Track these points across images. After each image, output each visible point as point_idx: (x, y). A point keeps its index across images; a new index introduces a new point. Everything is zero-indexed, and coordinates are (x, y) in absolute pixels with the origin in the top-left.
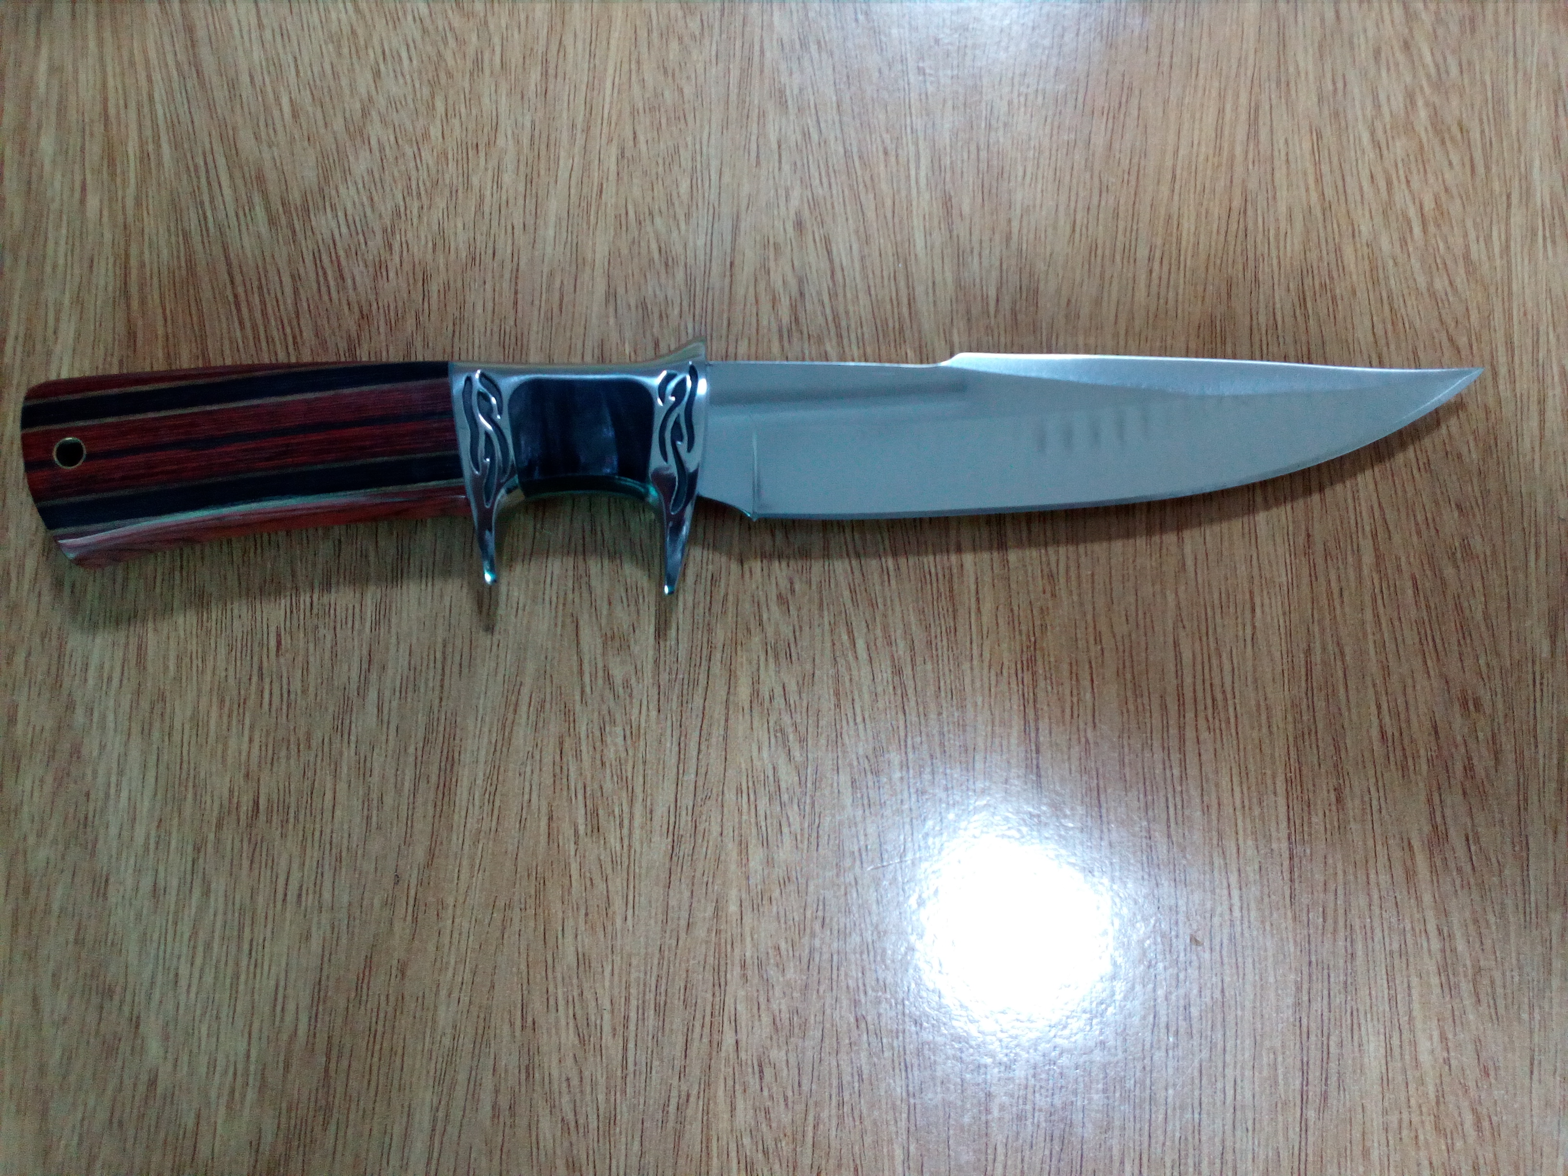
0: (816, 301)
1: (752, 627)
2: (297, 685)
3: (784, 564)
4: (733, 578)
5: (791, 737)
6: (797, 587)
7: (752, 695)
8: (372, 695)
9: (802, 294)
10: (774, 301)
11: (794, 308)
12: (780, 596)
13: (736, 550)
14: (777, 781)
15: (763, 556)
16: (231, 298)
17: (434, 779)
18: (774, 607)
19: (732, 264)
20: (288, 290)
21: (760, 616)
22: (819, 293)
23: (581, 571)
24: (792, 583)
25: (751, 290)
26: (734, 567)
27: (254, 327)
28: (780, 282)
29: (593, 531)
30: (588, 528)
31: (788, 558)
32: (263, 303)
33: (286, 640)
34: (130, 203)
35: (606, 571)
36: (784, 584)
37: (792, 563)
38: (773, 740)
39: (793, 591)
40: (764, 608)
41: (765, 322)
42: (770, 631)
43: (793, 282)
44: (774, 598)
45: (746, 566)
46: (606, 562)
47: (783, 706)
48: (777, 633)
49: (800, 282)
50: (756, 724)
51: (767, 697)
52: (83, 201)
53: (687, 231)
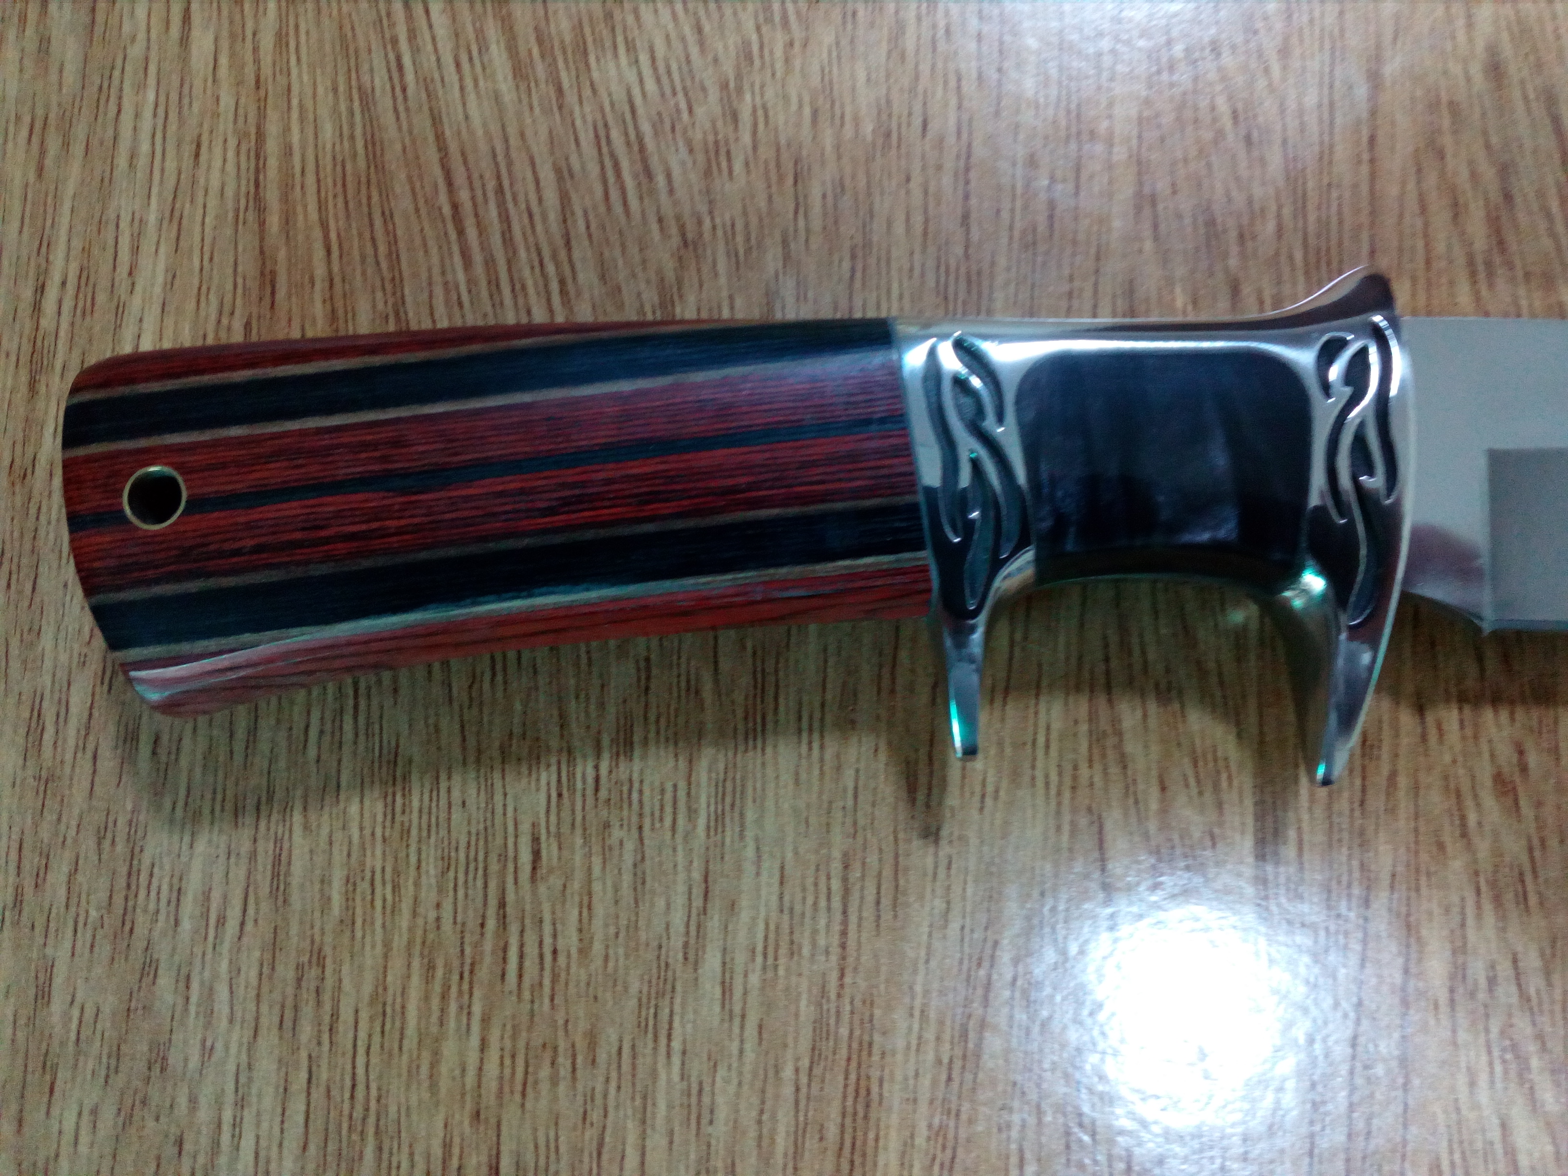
0: (1535, 207)
1: (1447, 838)
2: (570, 939)
3: (1504, 715)
4: (1405, 741)
5: (1535, 1063)
6: (1533, 759)
7: (1452, 977)
8: (712, 962)
9: (1508, 197)
10: (1457, 210)
11: (1495, 224)
12: (1499, 778)
13: (1409, 688)
14: (1511, 1153)
15: (1463, 699)
16: (447, 210)
17: (832, 1131)
18: (1489, 800)
19: (1372, 140)
20: (551, 196)
21: (1463, 818)
22: (1541, 194)
23: (1104, 723)
24: (1521, 753)
25: (1411, 186)
26: (1407, 718)
27: (490, 263)
28: (1465, 173)
29: (1125, 646)
30: (1114, 638)
31: (1512, 703)
32: (505, 218)
33: (550, 851)
34: (267, 41)
35: (1153, 722)
36: (1506, 754)
37: (1520, 713)
38: (1498, 1069)
39: (1524, 769)
40: (1469, 803)
41: (1440, 247)
42: (1483, 847)
43: (1488, 173)
44: (1488, 782)
45: (1430, 718)
46: (1153, 707)
47: (1515, 1000)
48: (1497, 853)
49: (1505, 171)
50: (1463, 1036)
51: (1483, 982)
52: (185, 41)
53: (1284, 80)
